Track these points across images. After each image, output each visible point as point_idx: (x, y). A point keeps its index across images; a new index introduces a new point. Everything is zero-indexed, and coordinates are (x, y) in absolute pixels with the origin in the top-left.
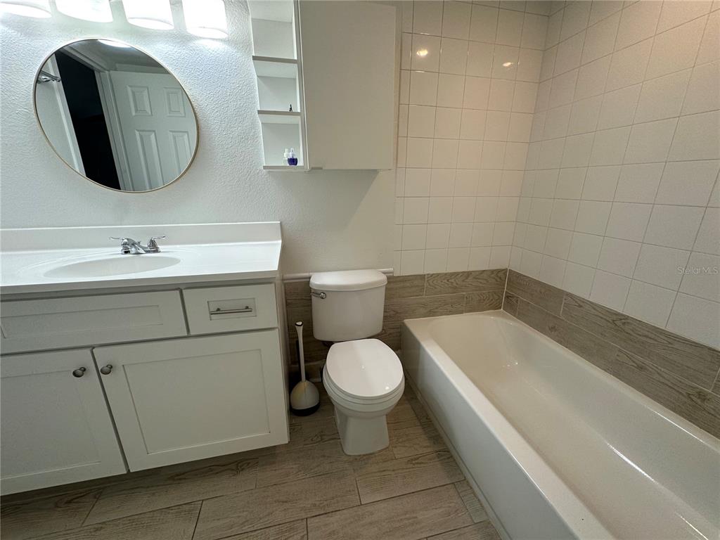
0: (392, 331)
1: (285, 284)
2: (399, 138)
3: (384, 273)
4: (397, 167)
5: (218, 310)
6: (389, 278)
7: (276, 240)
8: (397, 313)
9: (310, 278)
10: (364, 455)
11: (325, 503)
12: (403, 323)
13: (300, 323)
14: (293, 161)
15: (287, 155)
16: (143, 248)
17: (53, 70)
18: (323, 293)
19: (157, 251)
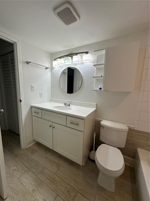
0: (131, 150)
1: (95, 121)
2: (142, 81)
3: (128, 126)
4: (140, 90)
5: (72, 122)
6: (129, 129)
7: (94, 108)
8: (135, 144)
9: (101, 121)
10: (103, 188)
11: (84, 192)
12: (137, 149)
13: (95, 133)
14: (100, 89)
15: (100, 87)
16: (67, 105)
17: (67, 72)
18: (103, 127)
19: (69, 106)
